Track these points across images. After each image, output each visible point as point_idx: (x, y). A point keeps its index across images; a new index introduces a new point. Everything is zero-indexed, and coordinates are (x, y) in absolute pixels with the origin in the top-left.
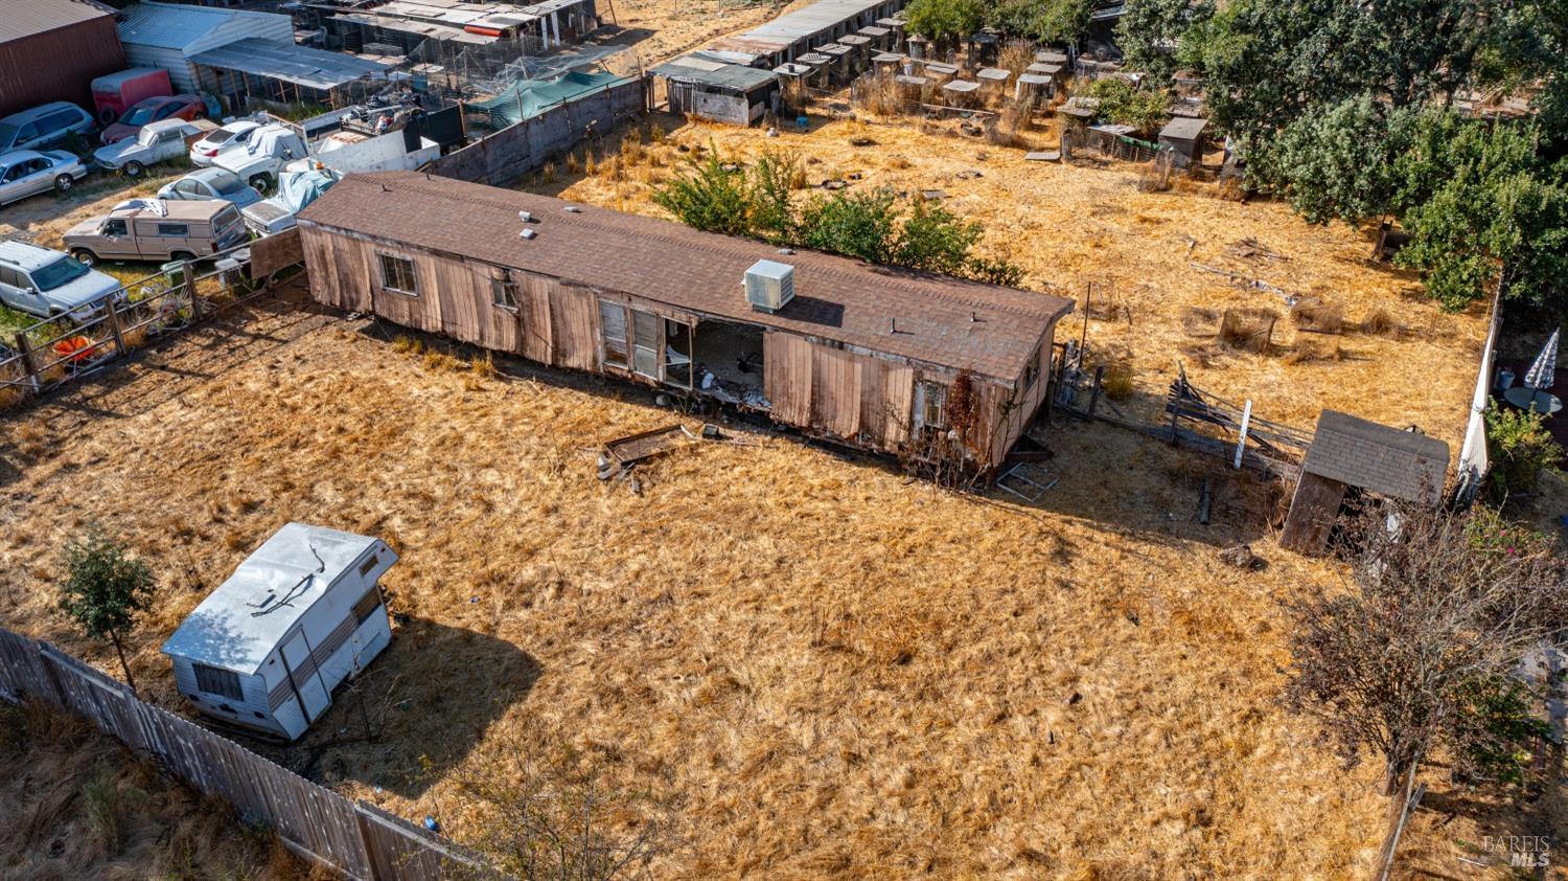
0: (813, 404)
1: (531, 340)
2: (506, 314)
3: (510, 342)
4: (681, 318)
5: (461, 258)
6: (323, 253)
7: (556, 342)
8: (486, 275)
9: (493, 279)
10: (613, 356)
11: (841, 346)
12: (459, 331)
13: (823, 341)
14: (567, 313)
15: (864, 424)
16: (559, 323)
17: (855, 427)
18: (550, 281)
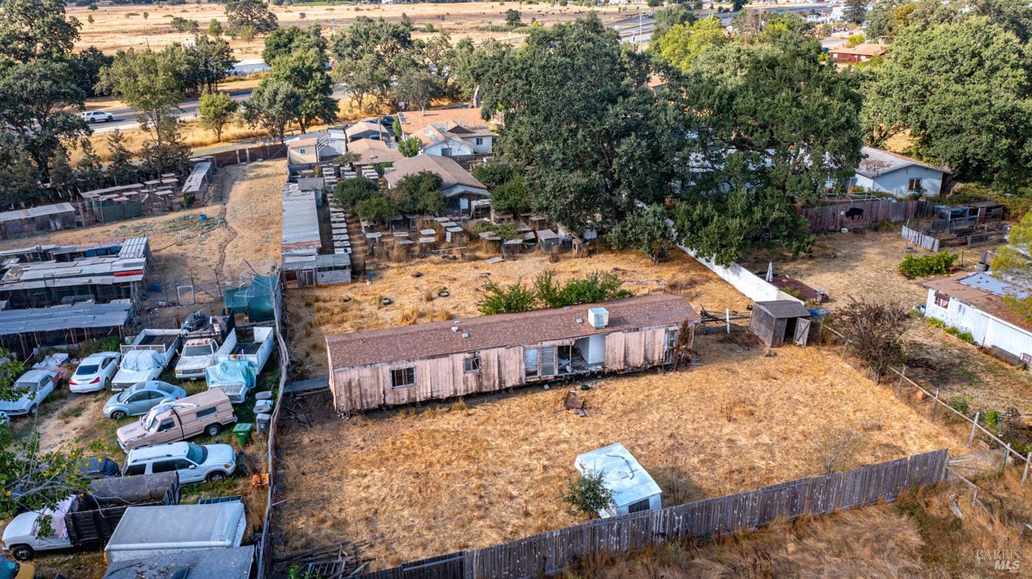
0: (625, 357)
1: (485, 383)
2: (471, 376)
3: (473, 386)
4: (567, 342)
5: (446, 355)
6: (350, 383)
7: (500, 378)
8: (459, 359)
9: (466, 360)
10: (528, 374)
11: (638, 330)
12: (441, 393)
13: (630, 330)
14: (507, 362)
15: (646, 358)
16: (503, 368)
17: (642, 360)
18: (500, 349)
